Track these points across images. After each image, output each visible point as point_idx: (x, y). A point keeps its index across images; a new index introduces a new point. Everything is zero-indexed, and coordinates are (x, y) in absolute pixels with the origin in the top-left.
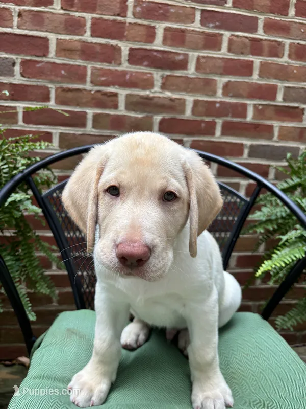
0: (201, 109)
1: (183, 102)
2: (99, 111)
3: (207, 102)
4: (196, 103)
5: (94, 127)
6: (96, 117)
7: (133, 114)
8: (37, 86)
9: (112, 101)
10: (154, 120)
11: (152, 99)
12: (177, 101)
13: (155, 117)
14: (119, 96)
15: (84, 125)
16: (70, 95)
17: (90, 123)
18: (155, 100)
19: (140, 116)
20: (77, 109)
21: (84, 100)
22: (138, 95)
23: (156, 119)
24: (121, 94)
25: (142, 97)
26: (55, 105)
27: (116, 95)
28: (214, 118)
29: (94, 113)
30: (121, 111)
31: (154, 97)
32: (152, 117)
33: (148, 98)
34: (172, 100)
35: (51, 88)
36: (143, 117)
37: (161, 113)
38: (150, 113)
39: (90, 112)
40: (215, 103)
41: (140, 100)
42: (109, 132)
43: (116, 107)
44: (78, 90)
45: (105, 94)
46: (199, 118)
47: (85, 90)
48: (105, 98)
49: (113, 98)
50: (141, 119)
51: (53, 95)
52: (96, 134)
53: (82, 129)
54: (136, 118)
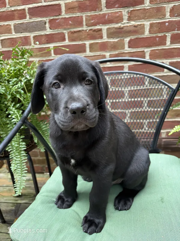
0: (155, 29)
1: (143, 26)
2: (92, 42)
3: (159, 23)
4: (151, 25)
5: (90, 51)
6: (91, 45)
7: (112, 40)
8: (58, 33)
9: (99, 34)
10: (125, 41)
11: (122, 28)
12: (139, 27)
13: (125, 39)
14: (103, 30)
15: (85, 51)
16: (75, 35)
17: (88, 49)
18: (125, 28)
19: (116, 40)
20: (80, 43)
21: (83, 37)
22: (114, 27)
23: (126, 40)
24: (104, 29)
25: (116, 28)
26: (68, 42)
27: (100, 30)
28: (165, 33)
29: (90, 43)
30: (105, 39)
31: (124, 27)
32: (124, 39)
33: (120, 28)
34: (135, 26)
35: (65, 33)
36: (118, 41)
37: (129, 36)
38: (122, 37)
39: (88, 43)
40: (165, 22)
41: (115, 30)
42: (99, 53)
43: (101, 37)
44: (80, 31)
45: (94, 31)
46: (154, 35)
47: (83, 30)
48: (95, 33)
49: (100, 32)
50: (117, 42)
51: (67, 37)
52: (92, 55)
53: (84, 54)
54: (114, 42)
